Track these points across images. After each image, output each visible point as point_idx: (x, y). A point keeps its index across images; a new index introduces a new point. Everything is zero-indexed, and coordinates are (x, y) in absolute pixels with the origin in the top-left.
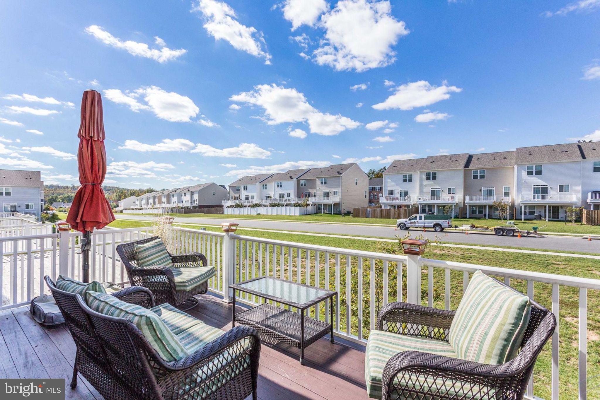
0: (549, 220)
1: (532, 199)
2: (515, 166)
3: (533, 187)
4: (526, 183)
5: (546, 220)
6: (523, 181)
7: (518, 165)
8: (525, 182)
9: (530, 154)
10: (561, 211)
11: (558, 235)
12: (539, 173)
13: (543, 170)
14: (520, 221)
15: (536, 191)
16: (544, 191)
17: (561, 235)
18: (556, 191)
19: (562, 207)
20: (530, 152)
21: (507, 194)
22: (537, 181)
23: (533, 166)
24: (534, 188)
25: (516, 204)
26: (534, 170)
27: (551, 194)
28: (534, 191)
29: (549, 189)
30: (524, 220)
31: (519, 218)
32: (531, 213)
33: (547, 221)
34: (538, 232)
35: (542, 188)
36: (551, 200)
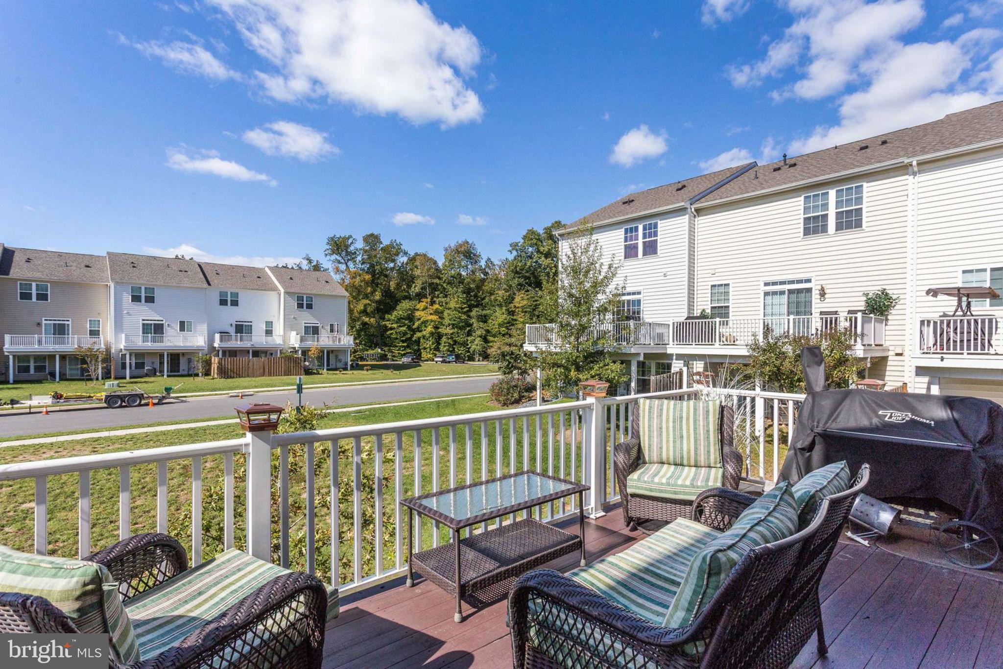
0: (168, 376)
1: (141, 343)
2: (112, 285)
3: (141, 322)
4: (130, 315)
5: (163, 376)
6: (125, 312)
7: (117, 283)
8: (128, 313)
9: (134, 267)
10: (183, 361)
11: (200, 396)
12: (150, 300)
13: (157, 295)
14: (124, 381)
15: (146, 328)
16: (158, 329)
17: (203, 396)
18: (176, 330)
19: (183, 354)
20: (134, 263)
21: (94, 333)
22: (145, 313)
23: (140, 288)
24: (143, 324)
25: (113, 351)
26: (143, 295)
27: (169, 334)
28: (143, 329)
29: (165, 327)
30: (131, 378)
31: (121, 374)
32: (140, 365)
33: (165, 376)
34: (172, 395)
35: (155, 324)
36: (169, 344)
